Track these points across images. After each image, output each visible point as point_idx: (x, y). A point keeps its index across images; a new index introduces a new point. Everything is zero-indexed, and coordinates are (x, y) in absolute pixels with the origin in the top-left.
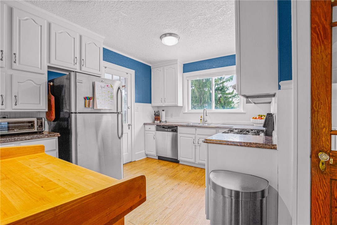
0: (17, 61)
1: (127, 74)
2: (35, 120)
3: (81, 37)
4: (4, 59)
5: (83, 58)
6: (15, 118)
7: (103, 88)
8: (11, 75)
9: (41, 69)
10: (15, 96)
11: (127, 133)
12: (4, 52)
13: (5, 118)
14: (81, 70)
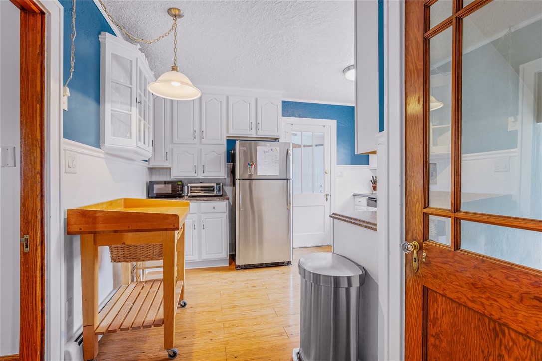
0: (204, 137)
1: (324, 126)
2: (215, 185)
3: (256, 100)
4: (196, 137)
5: (258, 122)
6: (208, 183)
7: (267, 152)
8: (201, 149)
9: (221, 140)
10: (203, 166)
11: (324, 206)
12: (196, 132)
13: (201, 183)
14: (256, 134)
